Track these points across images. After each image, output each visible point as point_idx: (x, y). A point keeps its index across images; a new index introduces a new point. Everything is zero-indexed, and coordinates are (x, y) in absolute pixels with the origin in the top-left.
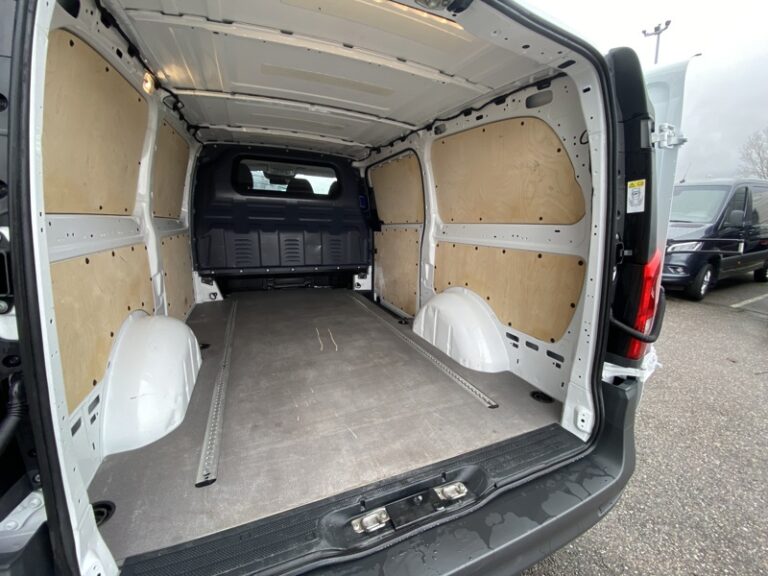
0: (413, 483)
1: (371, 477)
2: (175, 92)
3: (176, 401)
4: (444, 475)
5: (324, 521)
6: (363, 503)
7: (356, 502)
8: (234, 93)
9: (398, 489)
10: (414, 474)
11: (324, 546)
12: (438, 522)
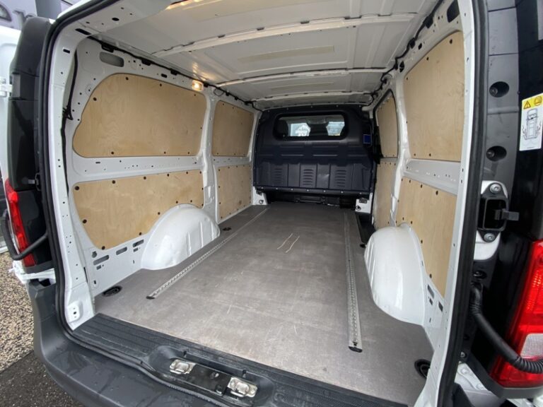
0: (220, 361)
1: (205, 341)
2: (218, 86)
3: (175, 253)
4: (244, 372)
5: (160, 348)
6: (185, 353)
7: (182, 349)
8: (245, 79)
9: (209, 359)
10: (226, 356)
11: (146, 359)
12: (209, 399)
